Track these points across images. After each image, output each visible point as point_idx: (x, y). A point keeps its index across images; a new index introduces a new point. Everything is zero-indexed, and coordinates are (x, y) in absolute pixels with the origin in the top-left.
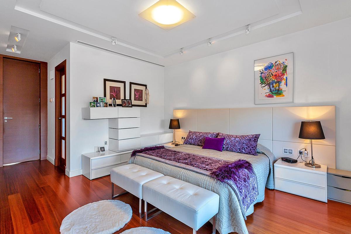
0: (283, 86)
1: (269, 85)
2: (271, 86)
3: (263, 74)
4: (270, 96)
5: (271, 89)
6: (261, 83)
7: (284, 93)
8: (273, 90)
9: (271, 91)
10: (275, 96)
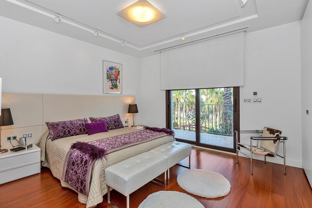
0: (118, 83)
1: (111, 80)
2: (113, 82)
3: (108, 72)
4: (112, 88)
5: (112, 84)
6: (107, 78)
7: (118, 88)
8: (113, 85)
9: (112, 85)
10: (114, 89)
